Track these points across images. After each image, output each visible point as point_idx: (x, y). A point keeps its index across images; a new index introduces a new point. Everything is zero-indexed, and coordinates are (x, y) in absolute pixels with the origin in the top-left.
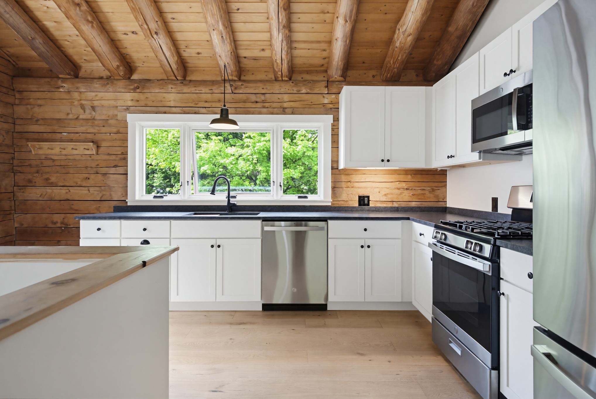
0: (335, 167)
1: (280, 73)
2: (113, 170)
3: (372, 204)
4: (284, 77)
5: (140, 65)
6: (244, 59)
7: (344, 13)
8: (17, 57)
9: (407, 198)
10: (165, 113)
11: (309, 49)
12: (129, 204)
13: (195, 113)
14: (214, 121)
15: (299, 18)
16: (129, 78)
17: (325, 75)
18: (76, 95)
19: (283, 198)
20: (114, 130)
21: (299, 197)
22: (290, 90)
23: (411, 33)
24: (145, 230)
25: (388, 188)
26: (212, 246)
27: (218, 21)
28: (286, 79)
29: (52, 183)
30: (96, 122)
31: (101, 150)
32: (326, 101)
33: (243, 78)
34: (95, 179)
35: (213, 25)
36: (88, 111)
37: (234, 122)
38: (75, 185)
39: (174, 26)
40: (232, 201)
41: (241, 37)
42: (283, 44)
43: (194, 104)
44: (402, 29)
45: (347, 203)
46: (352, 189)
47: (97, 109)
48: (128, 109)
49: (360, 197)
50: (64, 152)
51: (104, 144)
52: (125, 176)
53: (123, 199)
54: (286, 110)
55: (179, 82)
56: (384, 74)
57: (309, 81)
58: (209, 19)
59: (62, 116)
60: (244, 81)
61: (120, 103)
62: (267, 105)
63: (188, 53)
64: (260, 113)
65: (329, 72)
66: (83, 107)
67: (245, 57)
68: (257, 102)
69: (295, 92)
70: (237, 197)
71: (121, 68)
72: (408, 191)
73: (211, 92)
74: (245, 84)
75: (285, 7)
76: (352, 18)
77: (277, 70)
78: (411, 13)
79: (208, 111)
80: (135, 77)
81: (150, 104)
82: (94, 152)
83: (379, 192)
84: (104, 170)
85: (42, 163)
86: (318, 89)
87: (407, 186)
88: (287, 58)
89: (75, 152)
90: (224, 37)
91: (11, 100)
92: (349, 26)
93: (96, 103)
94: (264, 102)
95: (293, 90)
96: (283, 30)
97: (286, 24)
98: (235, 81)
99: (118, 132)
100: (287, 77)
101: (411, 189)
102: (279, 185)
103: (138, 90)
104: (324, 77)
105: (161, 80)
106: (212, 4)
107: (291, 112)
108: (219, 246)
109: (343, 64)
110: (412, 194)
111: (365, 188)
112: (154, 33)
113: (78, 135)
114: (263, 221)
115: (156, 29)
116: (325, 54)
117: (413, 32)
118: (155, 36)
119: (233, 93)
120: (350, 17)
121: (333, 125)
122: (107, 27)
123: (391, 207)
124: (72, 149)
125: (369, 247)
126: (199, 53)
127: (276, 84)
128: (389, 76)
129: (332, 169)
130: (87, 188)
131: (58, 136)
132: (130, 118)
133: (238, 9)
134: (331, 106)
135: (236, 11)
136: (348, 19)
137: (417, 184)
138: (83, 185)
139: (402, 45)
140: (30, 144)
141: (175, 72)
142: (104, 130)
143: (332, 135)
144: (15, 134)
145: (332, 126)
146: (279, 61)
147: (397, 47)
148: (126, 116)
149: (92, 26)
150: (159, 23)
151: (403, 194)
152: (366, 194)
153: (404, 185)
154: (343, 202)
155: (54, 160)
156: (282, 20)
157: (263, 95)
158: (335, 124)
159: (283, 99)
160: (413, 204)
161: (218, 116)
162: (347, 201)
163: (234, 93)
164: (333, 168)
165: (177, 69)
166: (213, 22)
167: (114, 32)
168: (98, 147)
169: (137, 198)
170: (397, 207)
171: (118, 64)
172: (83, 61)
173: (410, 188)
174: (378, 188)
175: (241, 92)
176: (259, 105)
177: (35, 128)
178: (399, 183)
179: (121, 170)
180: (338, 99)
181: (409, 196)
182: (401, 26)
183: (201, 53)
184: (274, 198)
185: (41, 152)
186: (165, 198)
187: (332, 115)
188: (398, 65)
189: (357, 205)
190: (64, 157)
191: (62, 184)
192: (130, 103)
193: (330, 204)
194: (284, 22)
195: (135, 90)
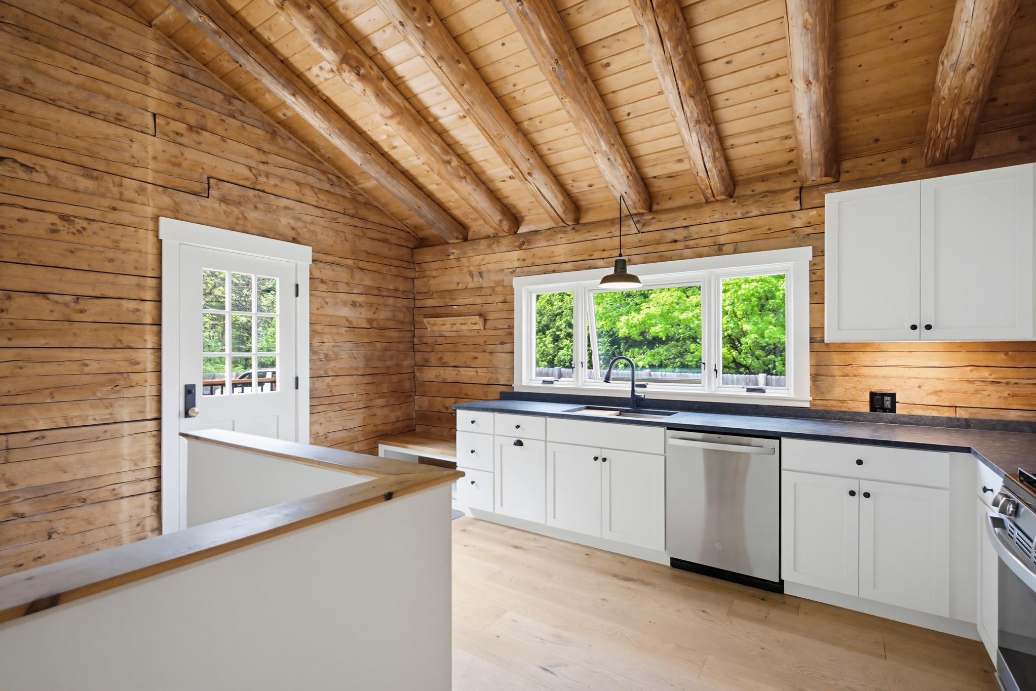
0: (819, 339)
1: (709, 191)
2: (499, 348)
3: (900, 410)
4: (718, 195)
5: (527, 214)
6: (653, 179)
7: (802, 71)
8: (416, 227)
9: (993, 402)
10: (554, 272)
11: (757, 143)
12: (516, 390)
13: (590, 268)
14: (606, 279)
15: (728, 99)
16: (515, 233)
17: (794, 177)
18: (464, 261)
19: (721, 391)
20: (501, 299)
21: (749, 390)
22: (731, 215)
23: (973, 63)
24: (518, 427)
25: (942, 379)
26: (596, 459)
27: (598, 140)
28: (723, 197)
29: (445, 363)
30: (484, 291)
31: (489, 324)
32: (797, 223)
33: (655, 208)
34: (483, 358)
35: (593, 148)
36: (476, 279)
37: (634, 279)
38: (464, 365)
39: (553, 159)
40: (639, 392)
41: (643, 149)
42: (702, 147)
43: (589, 255)
44: (948, 61)
45: (845, 405)
46: (856, 378)
47: (485, 275)
48: (513, 272)
49: (873, 395)
50: (455, 328)
51: (491, 316)
52: (510, 355)
53: (509, 384)
54: (724, 248)
55: (570, 228)
56: (927, 154)
57: (764, 194)
58: (586, 141)
59: (453, 287)
60: (657, 212)
61: (507, 265)
62: (691, 243)
63: (579, 187)
64: (681, 258)
65: (799, 173)
66: (471, 274)
67: (655, 177)
68: (676, 241)
69: (739, 216)
70: (647, 386)
71: (504, 222)
72: (999, 388)
73: (609, 235)
74: (658, 217)
75: (692, 92)
76: (821, 73)
77: (703, 187)
78: (964, 25)
79: (608, 263)
80: (523, 229)
81: (538, 262)
82: (481, 327)
83: (920, 387)
84: (490, 348)
85: (436, 341)
86: (781, 205)
87: (993, 376)
88: (716, 167)
89: (464, 327)
90: (612, 159)
91: (411, 274)
92: (816, 91)
93: (483, 268)
94: (686, 239)
95: (736, 213)
96: (697, 127)
97: (702, 117)
98: (642, 214)
99: (504, 302)
100: (722, 194)
101: (1007, 383)
102: (714, 368)
103: (524, 247)
104: (795, 181)
105: (549, 229)
106: (585, 122)
107: (732, 250)
108: (604, 460)
109: (822, 154)
110: (1008, 392)
111: (885, 377)
112: (527, 174)
113: (467, 307)
114: (668, 429)
115: (529, 169)
116: (790, 143)
117: (976, 60)
118: (529, 178)
119: (639, 232)
120: (816, 74)
121: (812, 264)
122: (484, 177)
123: (949, 419)
124: (461, 324)
125: (867, 495)
126: (590, 186)
127: (707, 208)
128: (940, 155)
129: (810, 342)
130: (474, 370)
131: (449, 309)
132: (517, 282)
133: (629, 114)
134: (809, 230)
135: (627, 117)
136: (811, 79)
137: (1023, 373)
138: (473, 366)
139: (956, 91)
140: (425, 320)
141: (563, 216)
142: (490, 299)
143: (810, 281)
144: (415, 310)
145: (810, 266)
146: (702, 173)
147: (944, 98)
148: (512, 281)
149: (466, 181)
150: (532, 161)
151: (982, 392)
152: (887, 389)
153: (985, 373)
154: (834, 403)
155: (446, 337)
156: (691, 112)
157: (686, 229)
158: (817, 262)
159: (718, 229)
160: (1012, 416)
161: (611, 271)
162: (843, 402)
163: (642, 233)
164: (812, 340)
165: (564, 212)
166: (591, 143)
167: (492, 181)
168: (486, 320)
169: (524, 383)
170: (966, 419)
171: (499, 217)
172: (470, 220)
173: (1004, 381)
174: (916, 378)
175: (651, 229)
176: (680, 245)
177: (430, 302)
178: (971, 371)
179: (507, 347)
180: (822, 216)
181: (1000, 397)
182: (947, 55)
183: (593, 185)
184: (704, 390)
185: (435, 328)
186: (556, 385)
187: (811, 248)
188: (954, 131)
189: (865, 408)
190: (454, 334)
191: (453, 364)
192: (516, 264)
193: (807, 405)
194: (696, 115)
195: (520, 247)
